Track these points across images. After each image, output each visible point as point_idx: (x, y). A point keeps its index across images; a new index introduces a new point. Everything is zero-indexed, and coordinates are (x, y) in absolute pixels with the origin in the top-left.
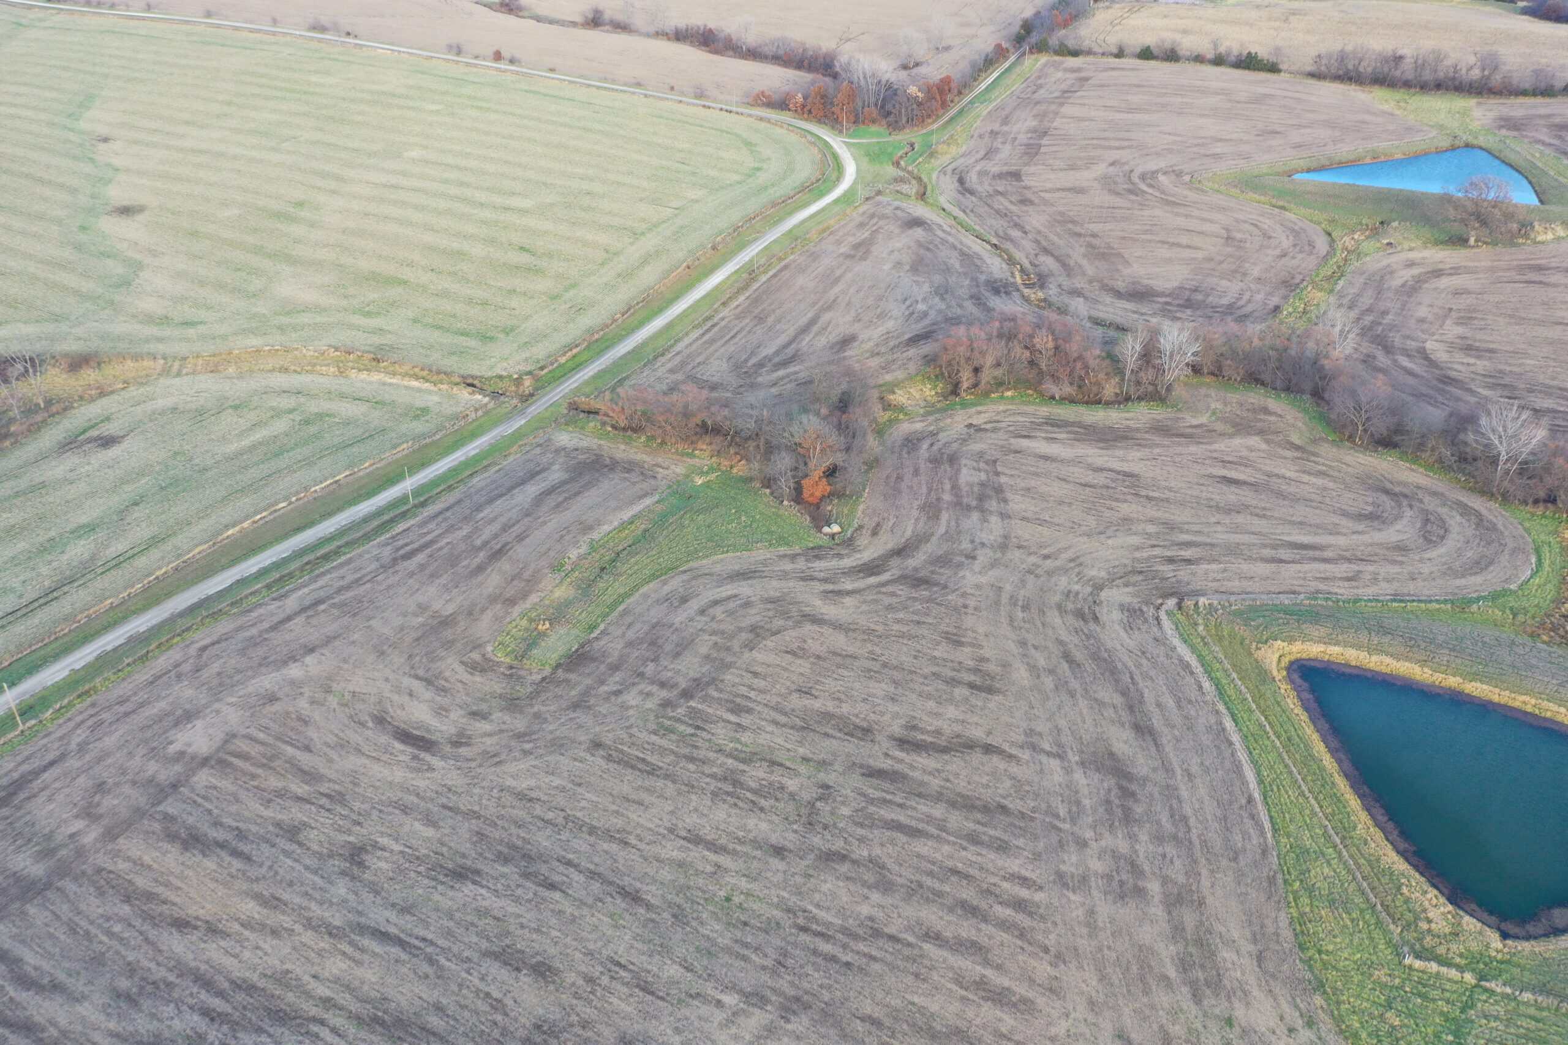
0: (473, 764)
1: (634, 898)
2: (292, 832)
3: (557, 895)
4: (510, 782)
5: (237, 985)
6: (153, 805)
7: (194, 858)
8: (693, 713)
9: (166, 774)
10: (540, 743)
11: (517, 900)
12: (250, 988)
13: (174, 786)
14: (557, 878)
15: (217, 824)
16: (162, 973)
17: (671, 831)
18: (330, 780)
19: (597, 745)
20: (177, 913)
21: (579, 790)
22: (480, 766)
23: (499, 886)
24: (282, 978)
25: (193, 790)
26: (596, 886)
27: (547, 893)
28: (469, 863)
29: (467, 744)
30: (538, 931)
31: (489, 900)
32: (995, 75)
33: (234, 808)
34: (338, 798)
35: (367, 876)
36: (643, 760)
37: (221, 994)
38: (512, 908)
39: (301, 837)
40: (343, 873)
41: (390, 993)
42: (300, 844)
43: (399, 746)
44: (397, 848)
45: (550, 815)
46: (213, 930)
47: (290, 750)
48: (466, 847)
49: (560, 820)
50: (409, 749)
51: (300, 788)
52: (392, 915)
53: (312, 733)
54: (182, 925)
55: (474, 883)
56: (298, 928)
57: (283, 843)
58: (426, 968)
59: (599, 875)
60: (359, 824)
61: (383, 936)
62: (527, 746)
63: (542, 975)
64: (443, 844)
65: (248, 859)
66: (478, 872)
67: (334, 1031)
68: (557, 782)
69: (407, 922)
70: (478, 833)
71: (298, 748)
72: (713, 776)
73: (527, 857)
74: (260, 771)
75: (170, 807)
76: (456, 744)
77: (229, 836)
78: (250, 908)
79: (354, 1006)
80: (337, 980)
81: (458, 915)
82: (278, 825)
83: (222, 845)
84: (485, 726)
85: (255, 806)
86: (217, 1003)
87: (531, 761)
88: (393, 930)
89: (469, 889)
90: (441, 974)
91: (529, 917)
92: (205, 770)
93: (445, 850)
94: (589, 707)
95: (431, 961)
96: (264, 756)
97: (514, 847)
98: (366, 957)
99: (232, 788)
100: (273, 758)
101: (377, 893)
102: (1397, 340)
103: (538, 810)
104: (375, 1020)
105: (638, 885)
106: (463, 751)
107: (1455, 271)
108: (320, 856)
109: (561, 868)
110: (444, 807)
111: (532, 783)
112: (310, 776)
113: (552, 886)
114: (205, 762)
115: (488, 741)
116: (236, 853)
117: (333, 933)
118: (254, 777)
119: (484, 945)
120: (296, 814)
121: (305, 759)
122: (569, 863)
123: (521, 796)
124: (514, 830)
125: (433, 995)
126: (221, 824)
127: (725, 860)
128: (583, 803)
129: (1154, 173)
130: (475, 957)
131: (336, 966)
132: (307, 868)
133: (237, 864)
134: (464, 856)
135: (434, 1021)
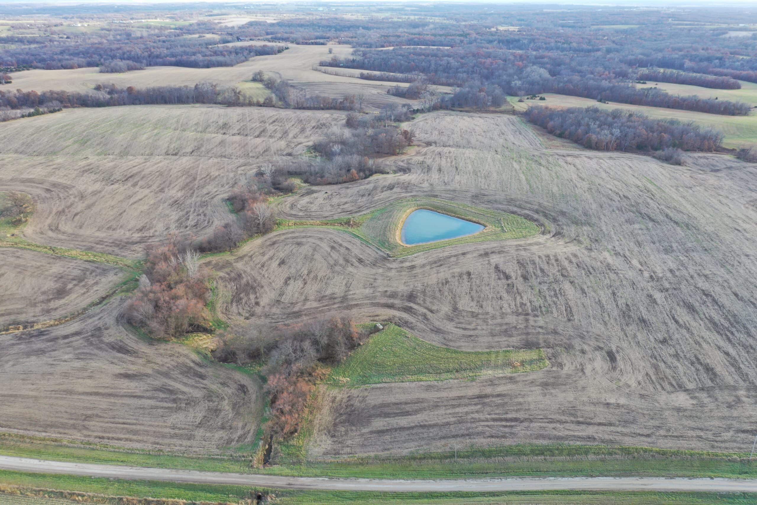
1: (614, 294)
2: (676, 356)
5: (721, 335)
6: (714, 387)
7: (712, 365)
8: (533, 310)
9: (703, 396)
10: (580, 331)
11: (638, 308)
12: (718, 332)
13: (702, 389)
15: (698, 370)
16: (739, 347)
18: (650, 362)
19: (569, 320)
20: (726, 357)
24: (708, 329)
25: (697, 385)
27: (630, 305)
29: (598, 346)
33: (688, 371)
34: (653, 356)
35: (666, 335)
36: (566, 310)
37: (726, 335)
39: (675, 353)
40: (671, 339)
42: (677, 352)
43: (618, 358)
44: (651, 337)
45: (606, 316)
46: (719, 348)
47: (653, 378)
50: (617, 355)
51: (662, 365)
52: (670, 324)
53: (640, 378)
54: (727, 354)
56: (696, 335)
57: (682, 355)
58: (673, 311)
60: (654, 347)
61: (677, 322)
62: (585, 333)
65: (696, 356)
66: (639, 319)
68: (592, 320)
69: (668, 321)
71: (650, 377)
72: (558, 298)
73: (624, 313)
74: (670, 377)
75: (709, 383)
76: (601, 348)
77: (696, 365)
78: (704, 345)
80: (696, 321)
82: (678, 360)
83: (701, 364)
84: (586, 347)
85: (681, 369)
86: (729, 334)
87: (590, 329)
88: (673, 321)
89: (645, 317)
91: (640, 305)
92: (688, 388)
95: (671, 312)
96: (664, 381)
99: (684, 378)
100: (662, 379)
101: (668, 331)
104: (694, 311)
106: (602, 345)
108: (674, 347)
109: (620, 306)
111: (599, 325)
112: (656, 367)
113: (627, 305)
114: (686, 390)
115: (591, 343)
116: (698, 359)
117: (688, 329)
118: (673, 377)
119: (656, 306)
120: (670, 360)
121: (651, 372)
122: (617, 305)
124: (618, 320)
126: (696, 369)
131: (693, 324)
132: (680, 346)
133: (700, 357)
134: (637, 324)
135: (681, 303)
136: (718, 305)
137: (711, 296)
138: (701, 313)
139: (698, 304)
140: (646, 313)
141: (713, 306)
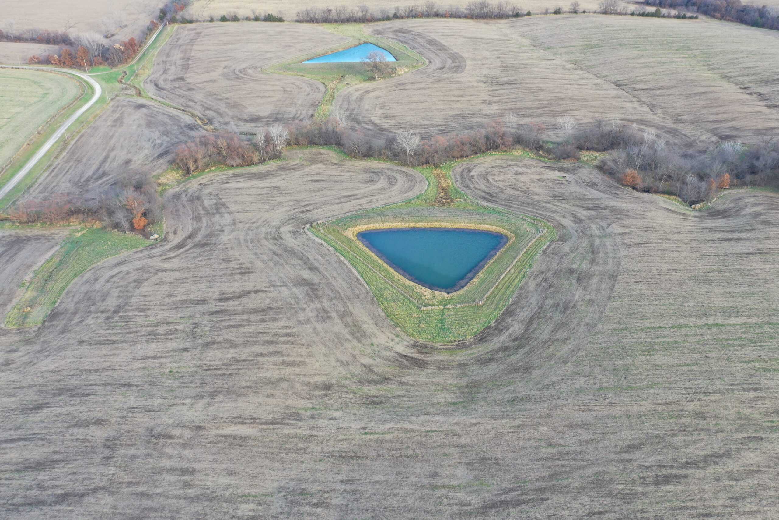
0: (21, 369)
3: (92, 397)
4: (44, 369)
8: (123, 317)
10: (52, 351)
11: (73, 405)
14: (88, 392)
17: (134, 359)
19: (82, 342)
21: (82, 360)
22: (25, 368)
23: (61, 404)
26: (109, 388)
27: (86, 398)
28: (41, 402)
29: (13, 363)
30: (89, 411)
31: (59, 410)
32: (155, 36)
36: (108, 340)
38: (72, 409)
41: (28, 457)
45: (72, 373)
48: (36, 398)
49: (78, 373)
52: (11, 433)
55: (47, 407)
58: (40, 443)
59: (109, 384)
61: (11, 441)
62: (46, 354)
63: (100, 424)
64: (22, 401)
66: (48, 403)
67: (6, 479)
68: (69, 361)
69: (21, 432)
70: (39, 391)
72: (144, 335)
73: (69, 390)
76: (7, 365)
79: (13, 468)
81: (46, 421)
84: (18, 354)
87: (51, 358)
88: (15, 437)
89: (46, 410)
90: (49, 441)
91: (82, 408)
93: (25, 402)
94: (70, 331)
95: (42, 439)
97: (60, 389)
98: (7, 451)
102: (360, 118)
103: (65, 373)
104: (26, 467)
105: (128, 381)
106: (12, 366)
107: (374, 90)
109: (89, 388)
110: (14, 388)
111: (56, 365)
113: (88, 395)
115: (24, 359)
119: (66, 425)
122: (91, 385)
123: (53, 371)
124: (56, 384)
125: (51, 449)
127: (162, 360)
128: (87, 363)
129: (245, 69)
130: (64, 430)
134: (36, 401)
135: (56, 457)
136: (22, 505)
137: (56, 503)
138: (16, 475)
139: (41, 477)
140: (55, 413)
141: (25, 497)
